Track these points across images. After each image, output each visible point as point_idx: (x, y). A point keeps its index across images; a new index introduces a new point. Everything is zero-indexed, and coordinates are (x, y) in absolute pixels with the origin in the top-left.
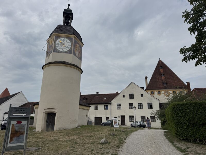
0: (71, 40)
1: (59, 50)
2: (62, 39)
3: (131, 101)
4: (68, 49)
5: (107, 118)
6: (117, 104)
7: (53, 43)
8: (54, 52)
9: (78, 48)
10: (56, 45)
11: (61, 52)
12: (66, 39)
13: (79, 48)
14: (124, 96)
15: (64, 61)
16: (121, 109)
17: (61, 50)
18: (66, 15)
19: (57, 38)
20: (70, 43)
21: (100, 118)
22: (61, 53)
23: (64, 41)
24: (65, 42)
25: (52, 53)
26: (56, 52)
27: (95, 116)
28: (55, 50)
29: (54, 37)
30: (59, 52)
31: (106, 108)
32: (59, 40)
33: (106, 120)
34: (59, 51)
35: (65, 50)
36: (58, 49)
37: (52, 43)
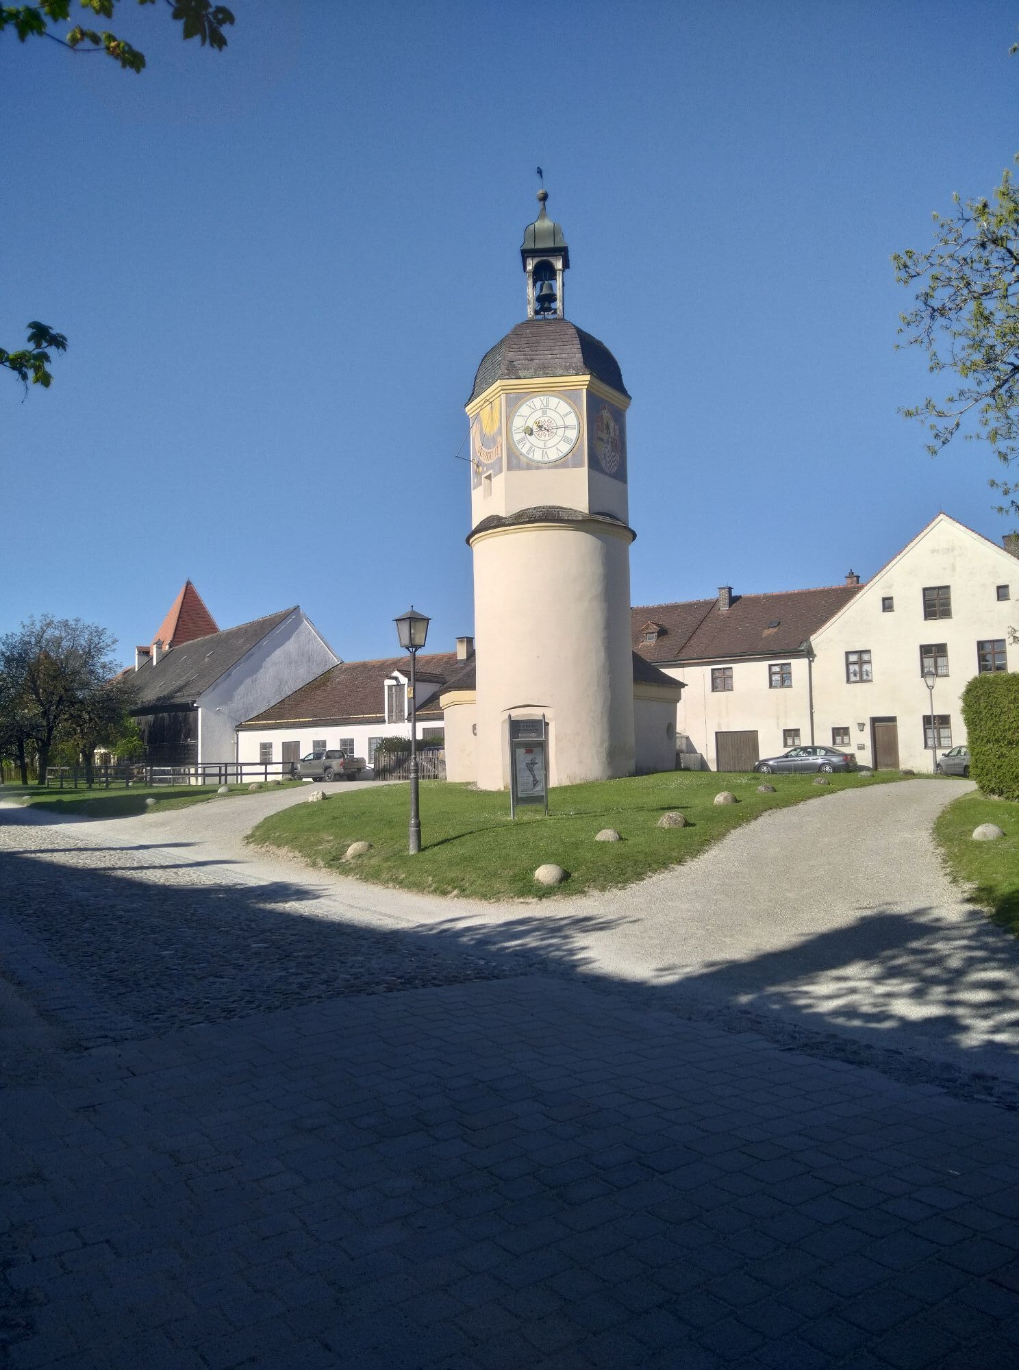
0: (574, 402)
1: (530, 456)
2: (537, 402)
3: (935, 632)
4: (565, 448)
5: (790, 734)
6: (847, 653)
7: (500, 428)
8: (509, 469)
9: (608, 426)
10: (516, 437)
11: (537, 466)
12: (554, 401)
13: (612, 424)
14: (887, 604)
15: (553, 507)
16: (871, 681)
17: (538, 456)
18: (537, 260)
19: (516, 400)
20: (573, 415)
21: (750, 739)
22: (538, 468)
23: (544, 413)
24: (550, 413)
25: (503, 473)
26: (519, 467)
27: (719, 724)
28: (515, 461)
29: (503, 397)
30: (531, 466)
31: (782, 679)
32: (524, 409)
33: (785, 745)
34: (531, 460)
35: (553, 455)
36: (524, 451)
37: (497, 424)
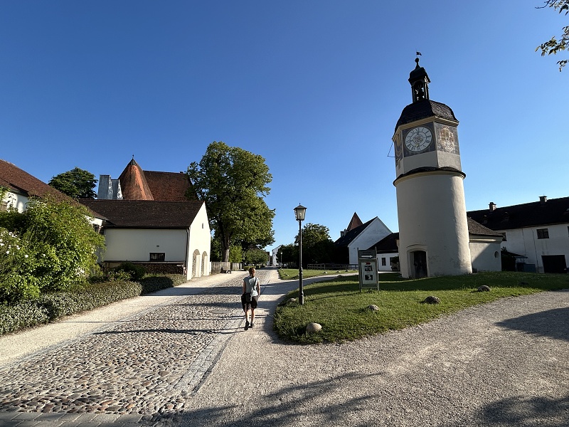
1: (413, 150)
2: (415, 130)
8: (405, 156)
9: (447, 134)
10: (407, 145)
13: (450, 133)
18: (415, 82)
19: (405, 132)
22: (416, 154)
24: (420, 133)
25: (403, 159)
26: (409, 155)
27: (543, 252)
28: (406, 153)
29: (402, 131)
30: (413, 153)
35: (422, 148)
36: (410, 151)
37: (400, 141)
